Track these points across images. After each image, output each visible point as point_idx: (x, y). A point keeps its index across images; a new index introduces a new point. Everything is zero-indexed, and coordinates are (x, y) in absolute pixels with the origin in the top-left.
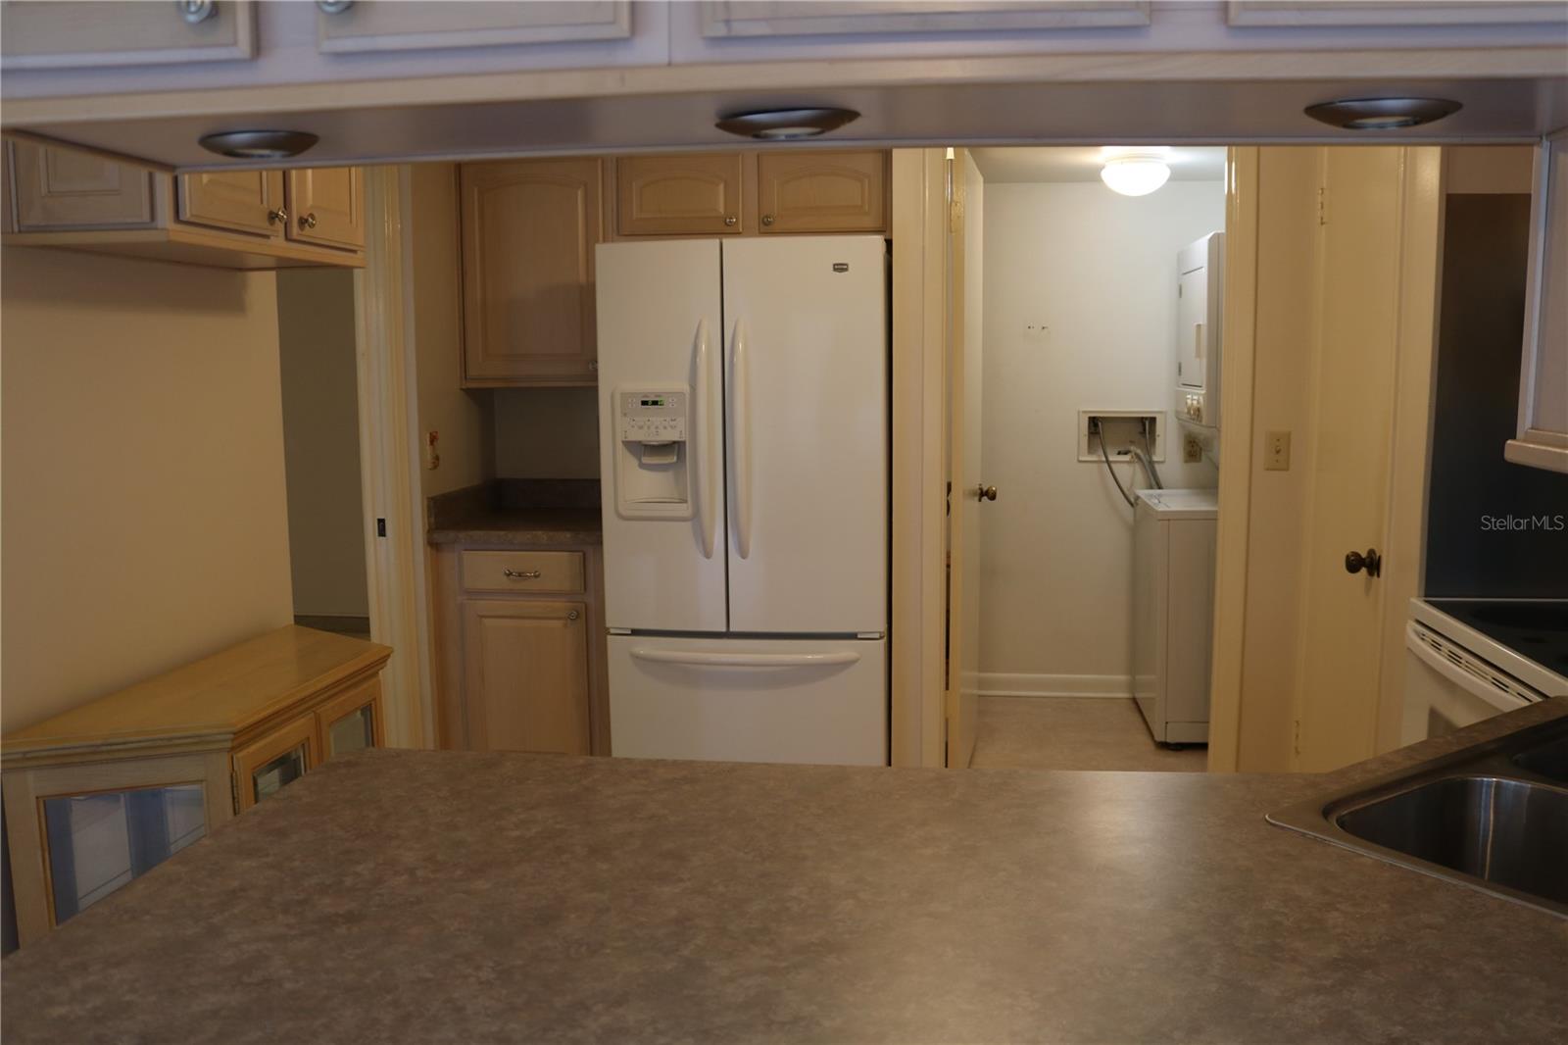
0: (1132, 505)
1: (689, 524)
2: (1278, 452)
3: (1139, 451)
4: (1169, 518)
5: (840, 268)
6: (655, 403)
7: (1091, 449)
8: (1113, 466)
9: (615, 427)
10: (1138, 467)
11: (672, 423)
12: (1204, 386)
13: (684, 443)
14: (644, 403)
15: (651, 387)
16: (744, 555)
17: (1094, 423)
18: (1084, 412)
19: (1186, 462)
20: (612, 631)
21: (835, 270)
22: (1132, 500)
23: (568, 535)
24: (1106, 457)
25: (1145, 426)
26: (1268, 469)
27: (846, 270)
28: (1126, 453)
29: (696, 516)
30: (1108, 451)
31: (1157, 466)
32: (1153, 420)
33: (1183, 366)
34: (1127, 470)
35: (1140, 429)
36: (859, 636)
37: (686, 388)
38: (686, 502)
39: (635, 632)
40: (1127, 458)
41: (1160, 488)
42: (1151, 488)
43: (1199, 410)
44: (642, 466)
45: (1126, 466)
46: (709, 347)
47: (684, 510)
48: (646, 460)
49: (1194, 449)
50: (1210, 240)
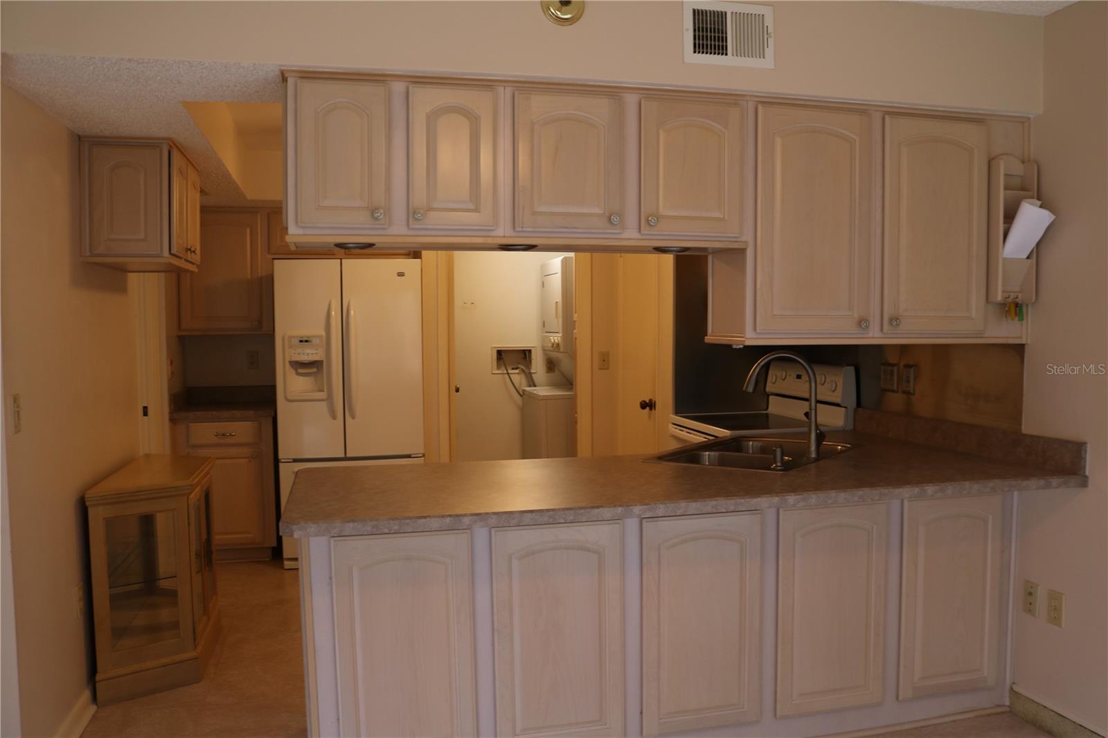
0: (521, 396)
1: (324, 403)
2: (604, 361)
3: (523, 367)
4: (546, 398)
5: (401, 274)
6: (307, 341)
7: (498, 368)
8: (511, 376)
9: (283, 355)
10: (523, 376)
11: (316, 352)
12: (561, 331)
13: (322, 361)
14: (301, 341)
15: (305, 333)
16: (353, 418)
17: (500, 353)
18: (495, 348)
19: (547, 372)
20: (283, 461)
21: (398, 275)
22: (521, 393)
23: (252, 412)
24: (507, 371)
25: (525, 355)
26: (600, 369)
27: (403, 275)
28: (516, 369)
29: (330, 399)
30: (508, 368)
31: (533, 375)
32: (530, 351)
33: (546, 323)
34: (518, 378)
35: (523, 356)
36: (413, 456)
37: (323, 333)
38: (323, 391)
39: (295, 461)
40: (517, 371)
41: (535, 386)
42: (530, 386)
43: (558, 345)
44: (298, 374)
45: (516, 375)
46: (335, 314)
47: (323, 395)
48: (300, 371)
49: (551, 365)
50: (562, 260)
